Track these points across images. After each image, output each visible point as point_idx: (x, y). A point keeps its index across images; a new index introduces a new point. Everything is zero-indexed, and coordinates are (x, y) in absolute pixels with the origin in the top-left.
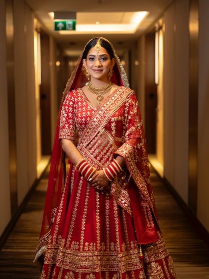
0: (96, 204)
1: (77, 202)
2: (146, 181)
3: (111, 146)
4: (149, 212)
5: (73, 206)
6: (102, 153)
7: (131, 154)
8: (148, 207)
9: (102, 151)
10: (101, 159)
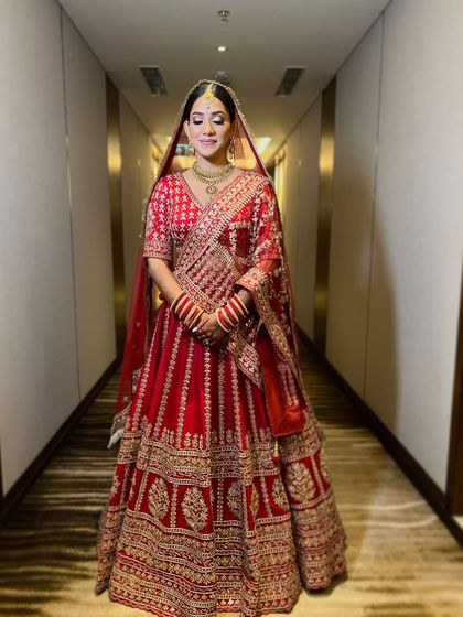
0: (204, 368)
1: (173, 362)
2: (285, 330)
3: (229, 271)
4: (291, 381)
5: (167, 370)
6: (215, 284)
7: (263, 286)
8: (289, 372)
9: (214, 278)
10: (213, 292)
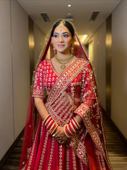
2: (99, 132)
3: (71, 106)
6: (64, 112)
7: (88, 113)
9: (64, 109)
10: (63, 116)
